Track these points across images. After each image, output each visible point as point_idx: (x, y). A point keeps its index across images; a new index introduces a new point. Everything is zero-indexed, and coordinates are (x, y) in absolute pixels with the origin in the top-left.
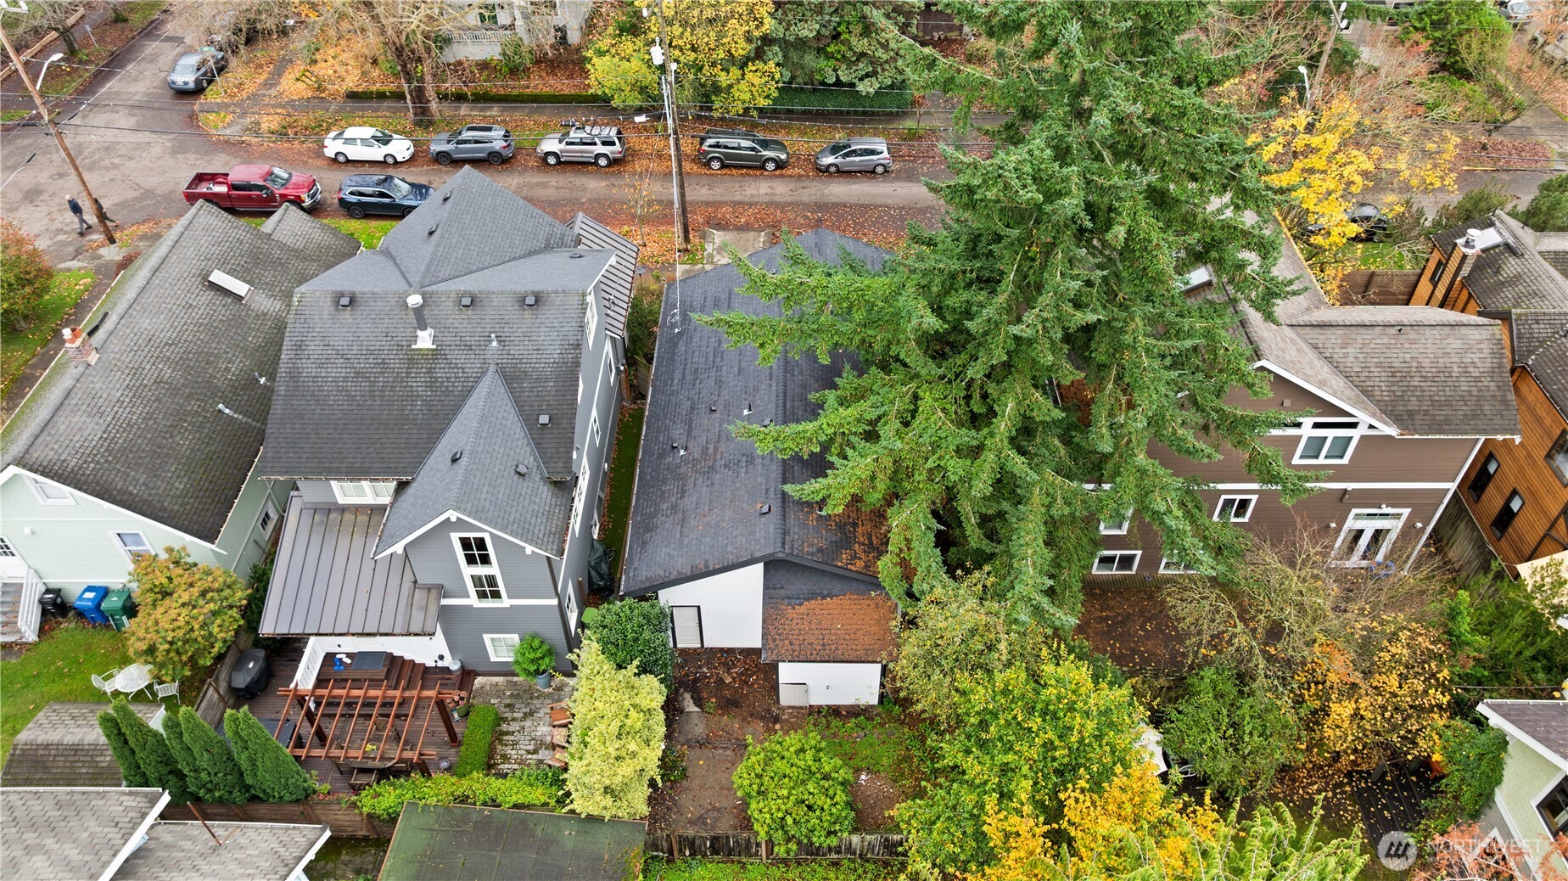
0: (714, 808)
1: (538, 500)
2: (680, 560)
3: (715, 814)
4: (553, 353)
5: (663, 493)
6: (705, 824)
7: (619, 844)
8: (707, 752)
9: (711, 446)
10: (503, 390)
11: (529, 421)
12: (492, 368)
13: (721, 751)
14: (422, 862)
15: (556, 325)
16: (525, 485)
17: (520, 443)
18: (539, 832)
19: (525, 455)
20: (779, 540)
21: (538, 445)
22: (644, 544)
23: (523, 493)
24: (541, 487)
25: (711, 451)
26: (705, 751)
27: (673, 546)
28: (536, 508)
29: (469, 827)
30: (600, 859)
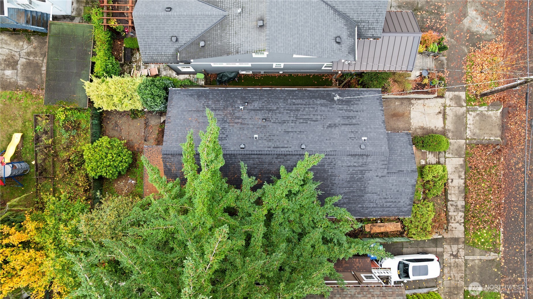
0: (121, 130)
1: (164, 49)
2: (175, 112)
3: (119, 130)
4: (234, 41)
5: (218, 101)
6: (116, 127)
7: (79, 99)
8: (143, 126)
9: (240, 121)
10: (215, 21)
11: (202, 37)
12: (226, 13)
13: (144, 131)
14: (72, 35)
15: (248, 39)
16: (168, 42)
17: (189, 35)
18: (83, 72)
19: (185, 39)
20: (168, 153)
21: (192, 43)
22: (191, 95)
23: (163, 42)
24: (172, 49)
25: (237, 121)
26: (144, 125)
27: (185, 108)
28: (160, 49)
29: (85, 48)
30: (74, 94)
